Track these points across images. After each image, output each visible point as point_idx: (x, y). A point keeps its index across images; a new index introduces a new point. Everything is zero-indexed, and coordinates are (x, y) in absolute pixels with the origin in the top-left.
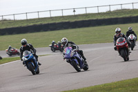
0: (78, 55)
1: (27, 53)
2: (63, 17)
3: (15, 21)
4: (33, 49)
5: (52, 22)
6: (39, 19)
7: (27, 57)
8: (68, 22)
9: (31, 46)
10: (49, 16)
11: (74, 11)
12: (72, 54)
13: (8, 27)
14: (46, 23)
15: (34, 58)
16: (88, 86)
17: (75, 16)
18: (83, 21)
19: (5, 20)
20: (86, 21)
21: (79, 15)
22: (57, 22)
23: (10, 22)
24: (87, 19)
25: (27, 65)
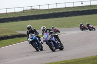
0: (53, 39)
1: (32, 36)
2: (74, 7)
3: (40, 10)
4: (36, 32)
5: (66, 11)
6: (57, 9)
7: (31, 39)
8: (78, 11)
9: (35, 30)
10: (64, 7)
11: (82, 3)
12: (49, 38)
13: (36, 14)
14: (62, 11)
15: (37, 39)
16: (91, 55)
17: (83, 7)
18: (88, 10)
19: (33, 9)
20: (90, 10)
21: (86, 6)
22: (70, 11)
23: (37, 10)
24: (91, 9)
25: (32, 45)
